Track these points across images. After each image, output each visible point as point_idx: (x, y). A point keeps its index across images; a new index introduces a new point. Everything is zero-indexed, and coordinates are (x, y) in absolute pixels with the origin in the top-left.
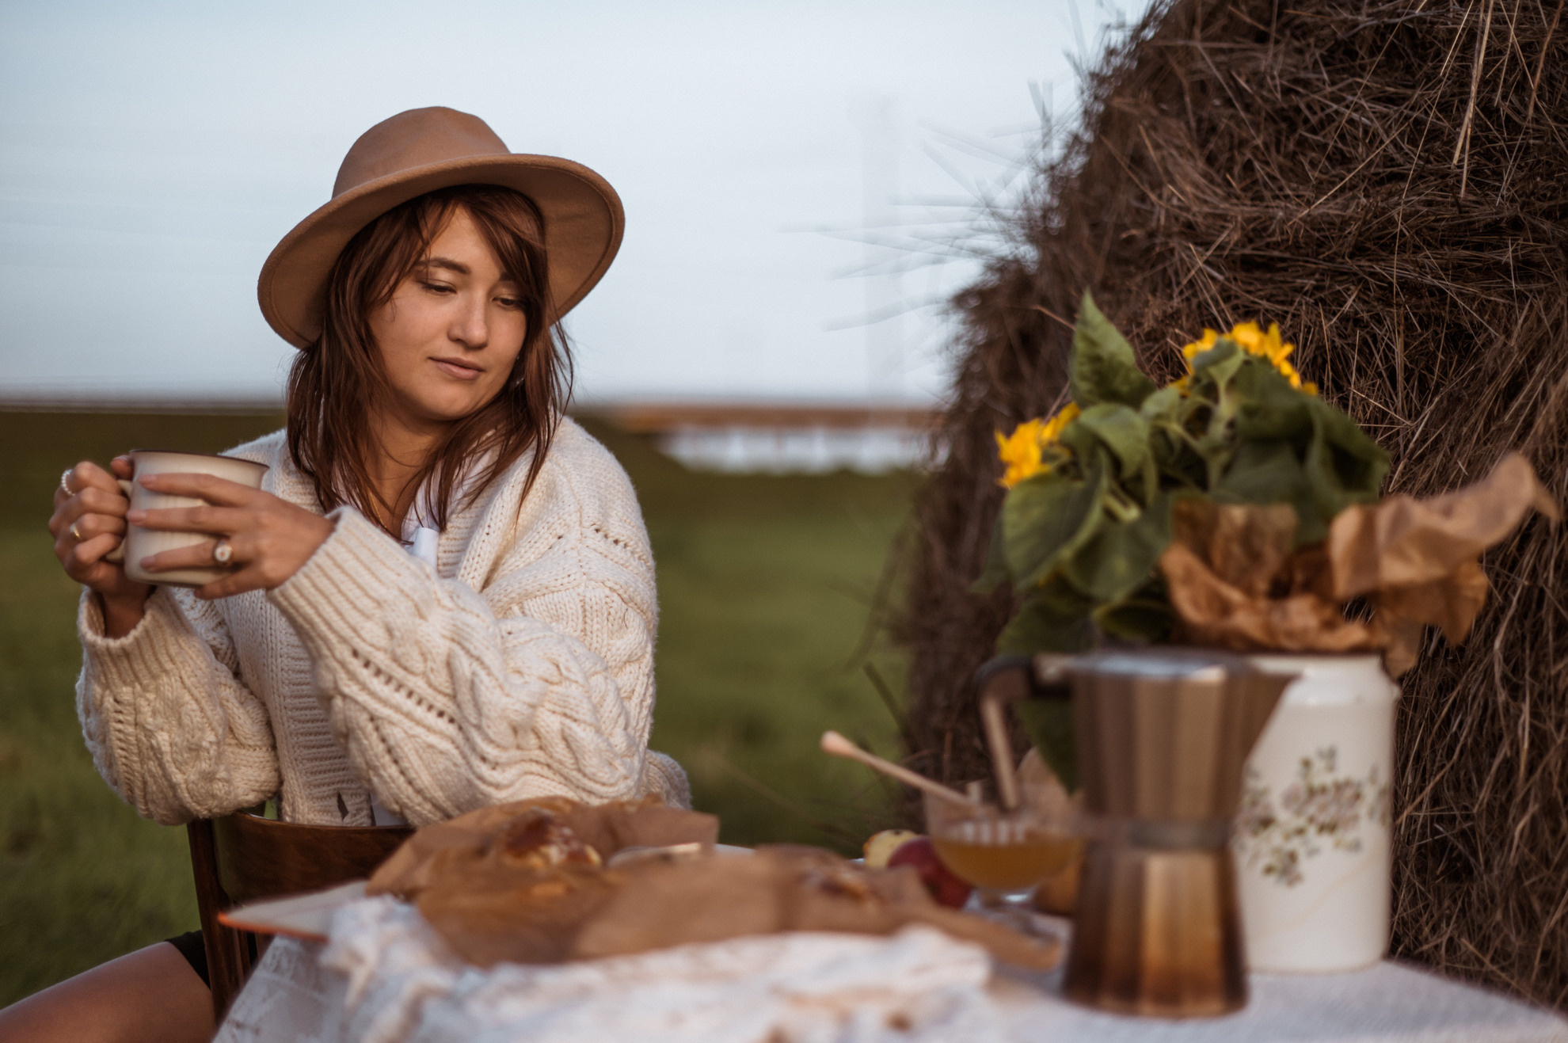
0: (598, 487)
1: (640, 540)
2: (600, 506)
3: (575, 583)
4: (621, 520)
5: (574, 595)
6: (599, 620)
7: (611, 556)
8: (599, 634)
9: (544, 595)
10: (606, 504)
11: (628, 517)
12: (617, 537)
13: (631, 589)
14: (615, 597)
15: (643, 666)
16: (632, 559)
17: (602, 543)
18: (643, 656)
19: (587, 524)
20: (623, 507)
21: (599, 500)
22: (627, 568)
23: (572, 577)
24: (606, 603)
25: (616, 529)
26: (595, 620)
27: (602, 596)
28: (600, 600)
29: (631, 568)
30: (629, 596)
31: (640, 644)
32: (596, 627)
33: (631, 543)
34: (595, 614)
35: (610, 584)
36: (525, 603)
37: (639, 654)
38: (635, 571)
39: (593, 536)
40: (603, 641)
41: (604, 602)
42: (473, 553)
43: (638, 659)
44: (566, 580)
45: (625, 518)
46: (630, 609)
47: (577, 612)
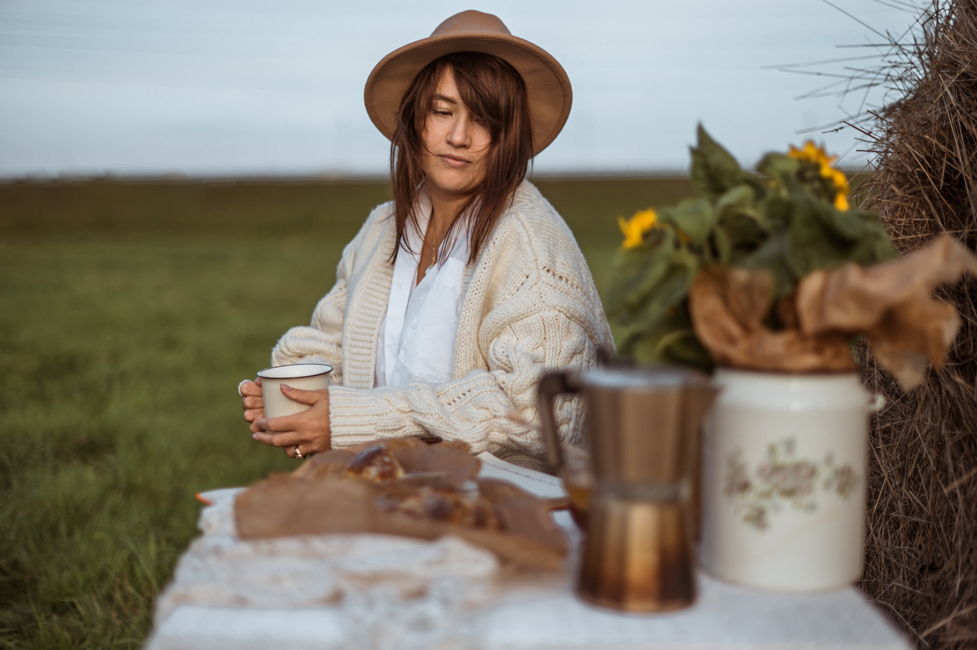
0: (548, 244)
1: (575, 276)
2: (549, 256)
3: (538, 309)
4: (563, 264)
5: (539, 317)
6: (553, 330)
7: (558, 288)
8: (554, 339)
9: (522, 319)
10: (553, 255)
11: (567, 262)
12: (560, 275)
13: (572, 310)
14: (562, 315)
15: (584, 356)
16: (572, 289)
17: (552, 279)
18: (583, 349)
19: (541, 268)
20: (564, 256)
21: (548, 252)
22: (568, 295)
23: (537, 306)
24: (557, 319)
25: (560, 270)
26: (551, 331)
27: (554, 315)
28: (553, 318)
29: (571, 295)
30: (571, 314)
31: (581, 342)
32: (552, 335)
33: (569, 278)
34: (550, 327)
35: (558, 308)
36: (512, 324)
37: (581, 348)
38: (574, 296)
39: (546, 275)
40: (557, 343)
41: (555, 318)
43: (580, 352)
44: (533, 308)
45: (565, 263)
46: (572, 322)
47: (541, 328)
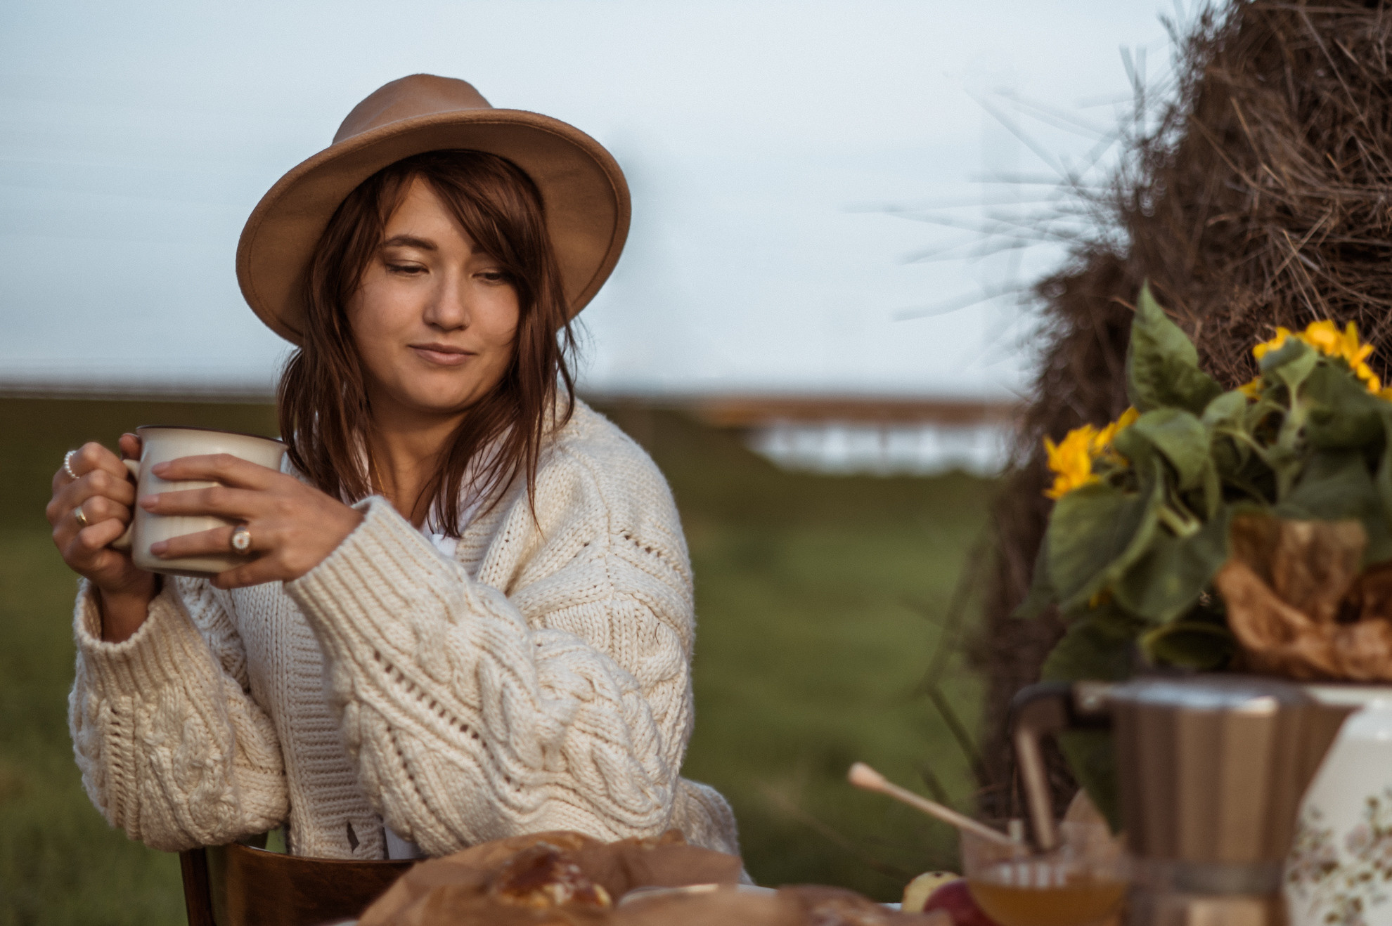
0: (629, 489)
1: (675, 548)
2: (631, 511)
3: (602, 595)
4: (654, 526)
5: (601, 607)
6: (628, 634)
7: (642, 566)
8: (629, 650)
9: (568, 607)
10: (638, 508)
11: (662, 523)
12: (649, 544)
13: (664, 602)
14: (646, 610)
15: (677, 686)
16: (665, 569)
17: (632, 551)
18: (677, 674)
19: (616, 530)
20: (657, 512)
21: (630, 504)
22: (659, 578)
23: (598, 588)
24: (636, 616)
25: (648, 535)
26: (624, 636)
27: (631, 609)
28: (629, 613)
29: (664, 579)
30: (662, 610)
31: (674, 661)
32: (624, 642)
33: (665, 551)
34: (623, 629)
35: (639, 596)
36: (547, 616)
37: (673, 673)
38: (669, 582)
39: (622, 543)
40: (632, 658)
41: (633, 615)
42: (491, 562)
43: (672, 679)
44: (591, 592)
45: (659, 524)
46: (662, 624)
47: (604, 626)
